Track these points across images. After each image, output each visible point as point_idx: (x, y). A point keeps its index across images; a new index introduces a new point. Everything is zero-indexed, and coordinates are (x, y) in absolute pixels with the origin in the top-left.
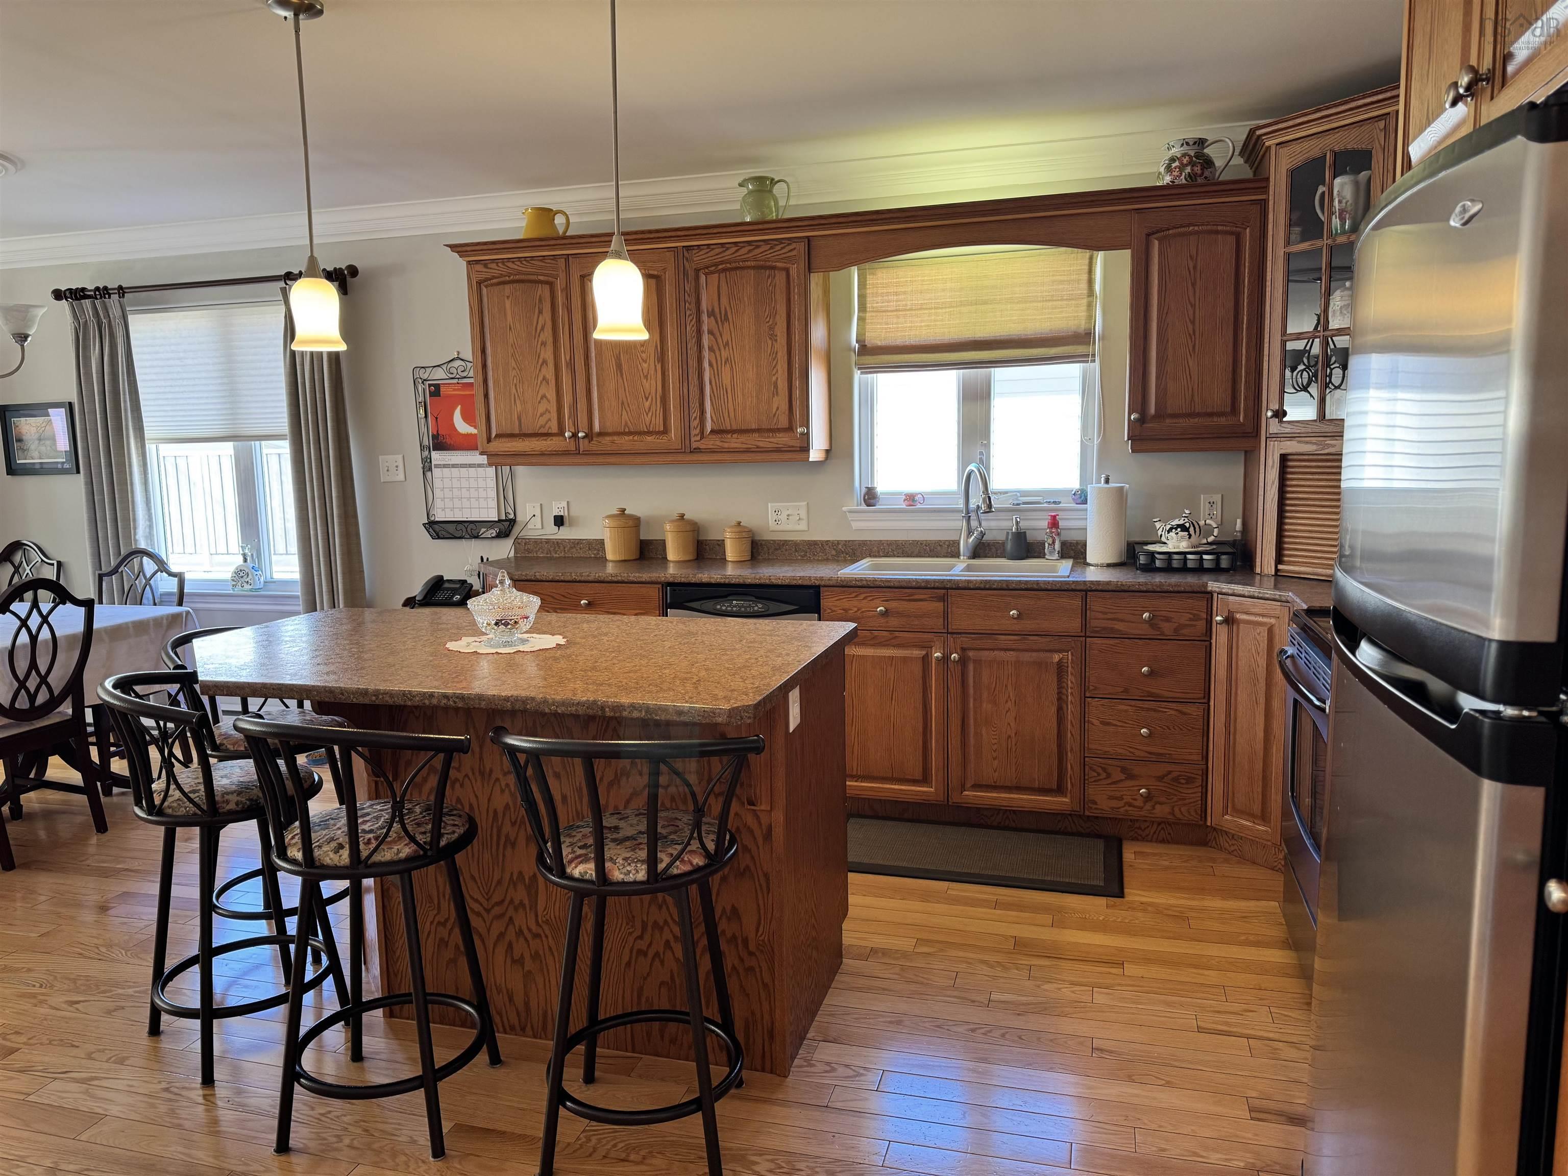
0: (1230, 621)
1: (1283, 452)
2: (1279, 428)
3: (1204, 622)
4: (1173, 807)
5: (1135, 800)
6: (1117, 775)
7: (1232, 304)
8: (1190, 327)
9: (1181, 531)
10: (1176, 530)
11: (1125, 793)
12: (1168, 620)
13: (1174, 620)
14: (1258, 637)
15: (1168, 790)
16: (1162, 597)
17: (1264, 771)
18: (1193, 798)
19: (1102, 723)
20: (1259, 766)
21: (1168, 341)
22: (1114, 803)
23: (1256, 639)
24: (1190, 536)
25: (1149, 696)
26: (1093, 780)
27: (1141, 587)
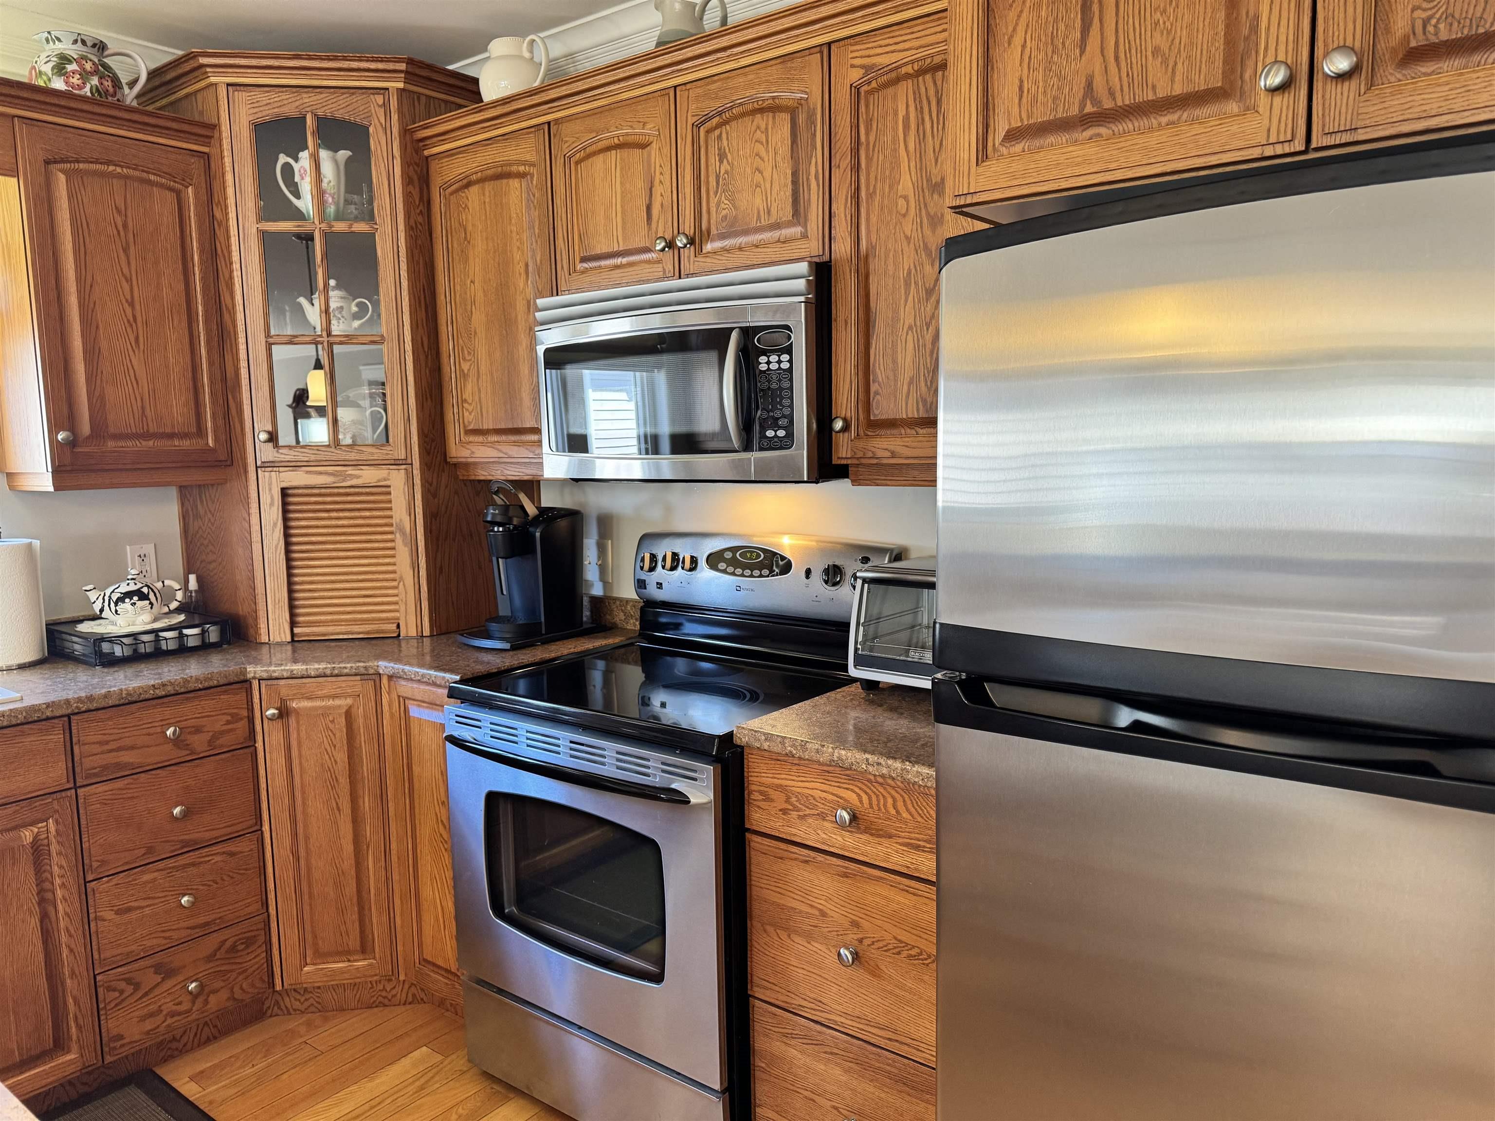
0: (284, 713)
1: (284, 485)
2: (277, 455)
3: (246, 720)
4: (232, 989)
5: (180, 1003)
6: (151, 979)
7: (183, 287)
8: (129, 311)
9: (140, 600)
10: (131, 599)
11: (162, 1001)
12: (198, 730)
13: (206, 729)
14: (331, 726)
15: (222, 969)
16: (187, 699)
17: (359, 891)
18: (257, 963)
19: (117, 913)
20: (351, 888)
21: (97, 327)
22: (148, 1025)
23: (328, 728)
24: (151, 604)
25: (182, 848)
26: (112, 1005)
27: (157, 691)
